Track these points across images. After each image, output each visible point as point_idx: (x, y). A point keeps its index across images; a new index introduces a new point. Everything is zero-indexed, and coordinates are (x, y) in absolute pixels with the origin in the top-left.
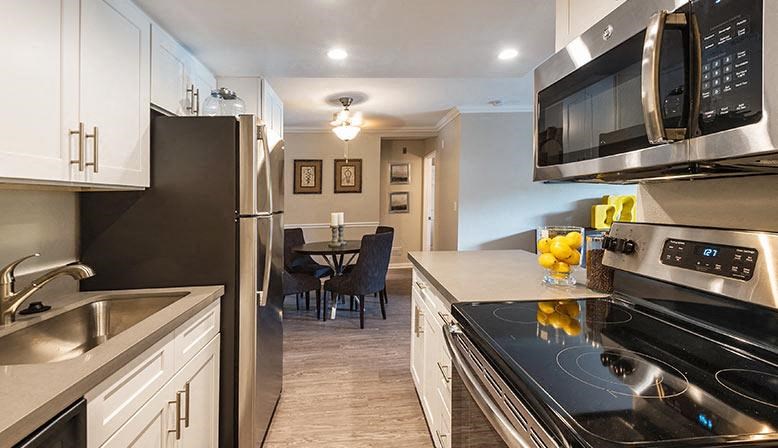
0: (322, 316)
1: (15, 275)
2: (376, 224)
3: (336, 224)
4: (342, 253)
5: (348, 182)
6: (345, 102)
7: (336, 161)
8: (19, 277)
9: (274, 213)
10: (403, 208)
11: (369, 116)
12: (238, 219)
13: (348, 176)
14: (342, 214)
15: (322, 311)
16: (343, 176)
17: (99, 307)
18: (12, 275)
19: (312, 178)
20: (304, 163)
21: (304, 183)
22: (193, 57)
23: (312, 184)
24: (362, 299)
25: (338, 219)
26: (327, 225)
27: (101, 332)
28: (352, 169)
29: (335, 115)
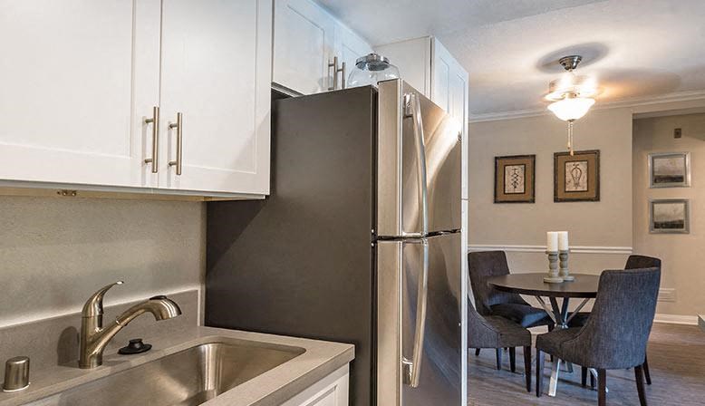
0: (533, 386)
1: (104, 306)
2: (627, 250)
3: (554, 248)
4: (567, 296)
5: (577, 185)
6: (569, 62)
7: (556, 155)
8: (110, 309)
9: (430, 234)
10: (676, 226)
11: (611, 77)
12: (375, 242)
13: (577, 176)
14: (565, 234)
15: (534, 378)
16: (569, 177)
17: (209, 350)
18: (101, 306)
19: (521, 180)
20: (508, 161)
21: (509, 189)
22: (338, 22)
23: (520, 189)
24: (602, 373)
25: (558, 240)
26: (541, 248)
27: (210, 385)
28: (582, 166)
29: (553, 84)
